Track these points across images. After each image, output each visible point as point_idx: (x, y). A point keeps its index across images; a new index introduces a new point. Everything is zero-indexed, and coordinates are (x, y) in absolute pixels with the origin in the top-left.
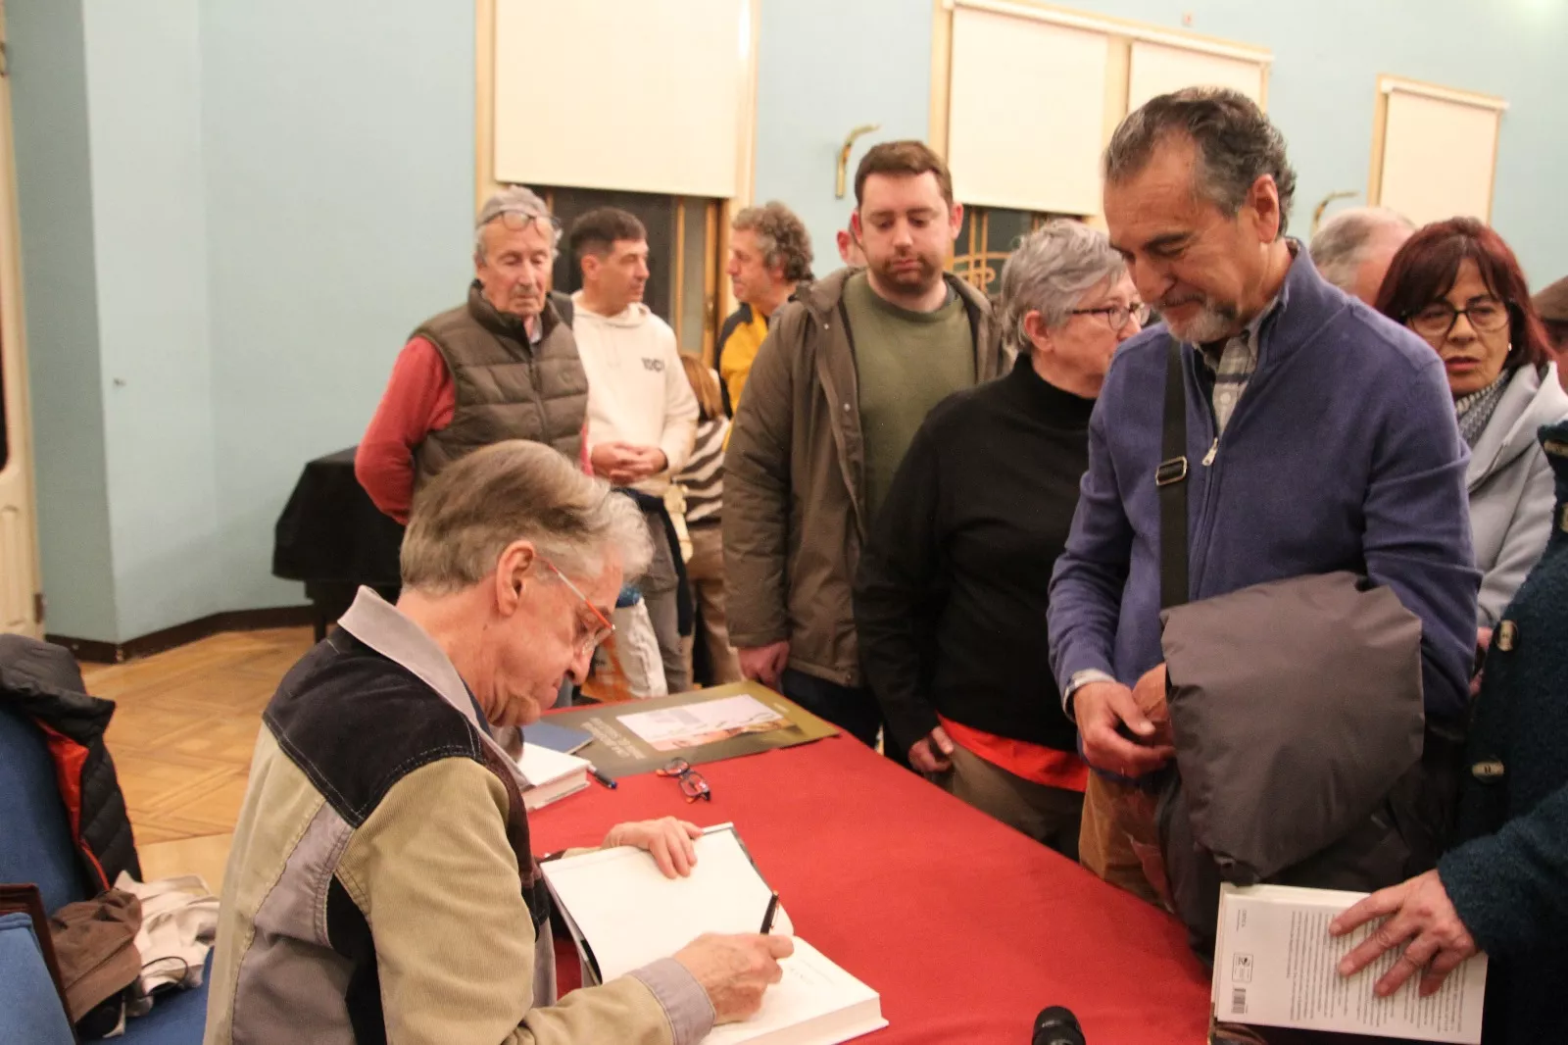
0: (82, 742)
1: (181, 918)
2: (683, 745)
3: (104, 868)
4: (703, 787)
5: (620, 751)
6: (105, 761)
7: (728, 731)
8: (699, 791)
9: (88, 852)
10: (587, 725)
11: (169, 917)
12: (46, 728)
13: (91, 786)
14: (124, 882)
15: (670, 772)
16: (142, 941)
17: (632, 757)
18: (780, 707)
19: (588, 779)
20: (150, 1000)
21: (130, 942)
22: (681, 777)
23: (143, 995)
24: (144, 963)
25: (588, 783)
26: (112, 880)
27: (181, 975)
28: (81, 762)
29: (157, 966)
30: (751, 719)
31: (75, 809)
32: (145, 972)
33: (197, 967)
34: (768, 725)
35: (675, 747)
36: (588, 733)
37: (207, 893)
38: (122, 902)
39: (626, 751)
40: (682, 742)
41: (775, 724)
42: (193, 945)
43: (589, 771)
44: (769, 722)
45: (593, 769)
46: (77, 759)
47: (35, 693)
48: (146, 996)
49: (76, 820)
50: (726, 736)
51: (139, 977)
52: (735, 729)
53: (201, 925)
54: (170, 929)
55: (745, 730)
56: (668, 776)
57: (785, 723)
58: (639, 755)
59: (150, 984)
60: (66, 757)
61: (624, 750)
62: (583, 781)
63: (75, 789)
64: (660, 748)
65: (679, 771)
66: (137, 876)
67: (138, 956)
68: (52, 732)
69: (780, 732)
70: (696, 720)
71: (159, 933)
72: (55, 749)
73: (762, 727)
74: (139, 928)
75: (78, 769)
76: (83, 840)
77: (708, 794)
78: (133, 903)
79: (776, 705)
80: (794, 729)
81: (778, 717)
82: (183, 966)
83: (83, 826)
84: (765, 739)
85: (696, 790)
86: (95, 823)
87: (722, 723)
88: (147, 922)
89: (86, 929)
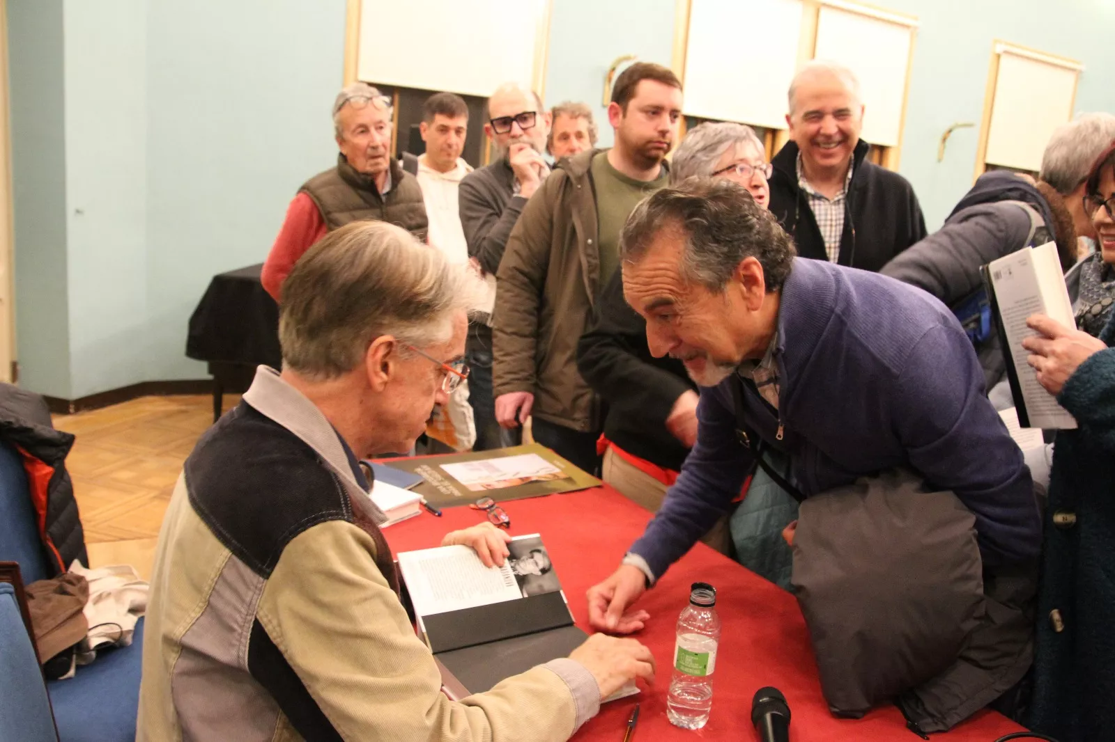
0: (49, 463)
1: (119, 595)
2: (490, 488)
3: (62, 555)
4: (504, 518)
5: (443, 490)
6: (65, 477)
7: (522, 479)
8: (501, 521)
9: (51, 545)
10: (419, 470)
11: (109, 594)
12: (23, 451)
13: (54, 496)
14: (76, 568)
15: (480, 506)
16: (90, 611)
17: (452, 494)
18: (558, 463)
19: (420, 508)
20: (94, 654)
21: (80, 611)
22: (488, 510)
23: (88, 649)
24: (90, 626)
25: (420, 512)
26: (67, 565)
27: (117, 636)
28: (48, 478)
29: (100, 629)
30: (538, 472)
31: (42, 512)
32: (90, 634)
33: (129, 632)
34: (550, 476)
35: (482, 489)
36: (420, 475)
37: (136, 578)
38: (75, 581)
39: (448, 489)
40: (488, 485)
41: (555, 475)
42: (126, 615)
43: (421, 503)
44: (550, 474)
45: (425, 502)
46: (46, 475)
47: (16, 426)
48: (91, 650)
49: (43, 520)
50: (520, 482)
51: (86, 636)
52: (527, 478)
53: (132, 602)
54: (110, 602)
55: (534, 479)
56: (480, 509)
57: (563, 476)
58: (457, 493)
59: (94, 642)
60: (37, 474)
61: (447, 489)
62: (416, 510)
63: (43, 498)
64: (473, 489)
65: (487, 506)
66: (85, 564)
67: (85, 621)
68: (28, 455)
69: (560, 481)
70: (498, 470)
71: (101, 605)
72: (29, 468)
73: (546, 477)
74: (87, 601)
75: (46, 483)
76: (48, 536)
77: (508, 523)
78: (83, 583)
79: (555, 462)
80: (569, 480)
81: (557, 471)
82: (119, 630)
83: (48, 525)
84: (549, 486)
85: (499, 520)
86: (56, 524)
87: (518, 473)
88: (92, 597)
89: (49, 600)
